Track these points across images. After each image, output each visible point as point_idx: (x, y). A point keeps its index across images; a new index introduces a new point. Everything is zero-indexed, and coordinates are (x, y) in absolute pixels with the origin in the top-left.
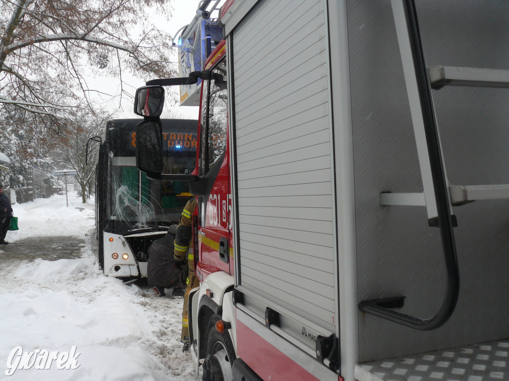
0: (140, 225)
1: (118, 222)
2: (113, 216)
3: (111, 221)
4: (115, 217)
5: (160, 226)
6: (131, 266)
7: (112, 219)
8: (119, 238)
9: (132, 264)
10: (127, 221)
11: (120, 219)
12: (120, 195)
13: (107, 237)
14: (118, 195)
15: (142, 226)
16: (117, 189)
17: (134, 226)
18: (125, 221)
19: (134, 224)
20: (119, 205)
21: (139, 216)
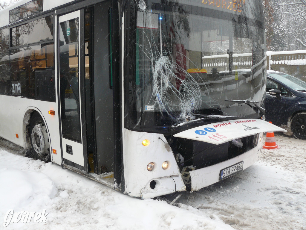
1: (156, 113)
2: (150, 105)
3: (146, 112)
4: (153, 106)
7: (148, 110)
8: (159, 138)
9: (176, 174)
10: (169, 112)
11: (160, 109)
12: (159, 71)
13: (139, 139)
14: (156, 71)
15: (187, 117)
16: (154, 63)
17: (178, 119)
18: (167, 111)
19: (178, 116)
20: (158, 87)
21: (182, 102)
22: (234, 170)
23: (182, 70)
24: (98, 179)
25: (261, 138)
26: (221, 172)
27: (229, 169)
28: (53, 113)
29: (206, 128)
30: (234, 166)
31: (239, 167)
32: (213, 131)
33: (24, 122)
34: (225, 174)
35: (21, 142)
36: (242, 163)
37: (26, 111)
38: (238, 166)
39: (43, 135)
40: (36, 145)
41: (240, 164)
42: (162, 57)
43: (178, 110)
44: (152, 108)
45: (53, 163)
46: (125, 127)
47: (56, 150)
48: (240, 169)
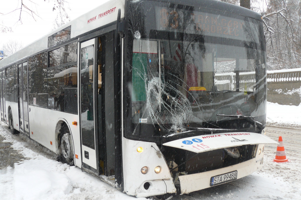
0: (175, 127)
1: (149, 125)
2: (144, 118)
3: (140, 124)
4: (146, 119)
5: (199, 128)
6: (166, 181)
7: (142, 122)
8: (152, 146)
9: (167, 178)
10: (161, 124)
11: (153, 121)
12: (152, 90)
13: (134, 146)
14: (149, 89)
15: (178, 129)
16: (147, 82)
17: (170, 130)
18: (158, 124)
19: (169, 128)
20: (150, 103)
21: (174, 116)
22: (226, 178)
23: (173, 88)
24: (106, 180)
25: (260, 151)
26: (212, 179)
27: (220, 176)
28: (75, 123)
29: (194, 139)
30: (226, 175)
31: (233, 176)
32: (199, 141)
33: (56, 131)
34: (217, 181)
35: (54, 148)
36: (236, 172)
37: (57, 122)
38: (231, 175)
39: (70, 142)
40: (64, 151)
41: (234, 173)
42: (154, 78)
43: (169, 123)
44: (146, 121)
45: (77, 167)
46: (124, 136)
47: (77, 156)
48: (234, 178)
